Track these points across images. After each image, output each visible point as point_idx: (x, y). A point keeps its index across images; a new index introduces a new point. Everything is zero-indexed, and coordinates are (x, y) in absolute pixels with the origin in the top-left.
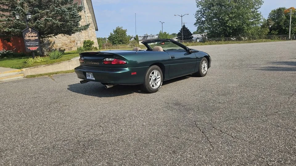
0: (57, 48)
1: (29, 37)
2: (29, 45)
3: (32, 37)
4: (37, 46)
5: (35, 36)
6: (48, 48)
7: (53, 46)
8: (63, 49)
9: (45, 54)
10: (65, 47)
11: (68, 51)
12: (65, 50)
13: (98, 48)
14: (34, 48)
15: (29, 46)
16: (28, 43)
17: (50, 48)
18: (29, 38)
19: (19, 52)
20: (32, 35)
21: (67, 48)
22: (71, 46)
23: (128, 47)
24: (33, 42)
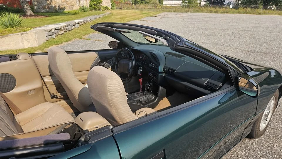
0: (56, 5)
6: (47, 4)
7: (52, 2)
8: (63, 7)
9: (28, 14)
10: (65, 4)
11: (68, 10)
12: (65, 8)
13: (110, 8)
17: (48, 3)
19: (15, 6)
21: (68, 5)
22: (71, 4)
23: (148, 8)
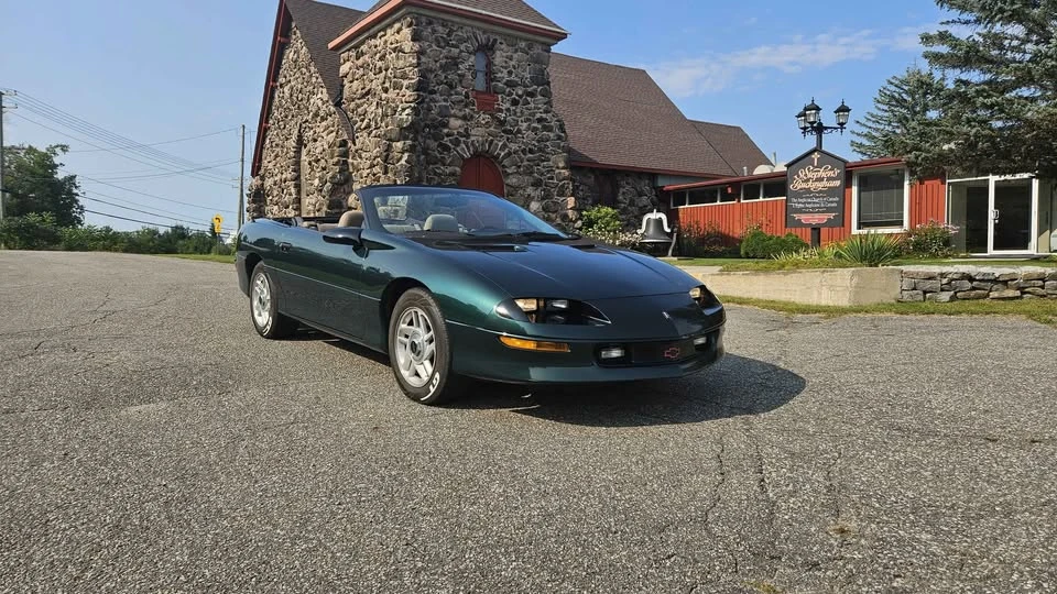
1: (808, 180)
2: (801, 208)
3: (821, 179)
4: (829, 210)
5: (829, 179)
14: (817, 216)
15: (800, 211)
16: (800, 200)
18: (804, 186)
20: (822, 173)
24: (817, 197)
